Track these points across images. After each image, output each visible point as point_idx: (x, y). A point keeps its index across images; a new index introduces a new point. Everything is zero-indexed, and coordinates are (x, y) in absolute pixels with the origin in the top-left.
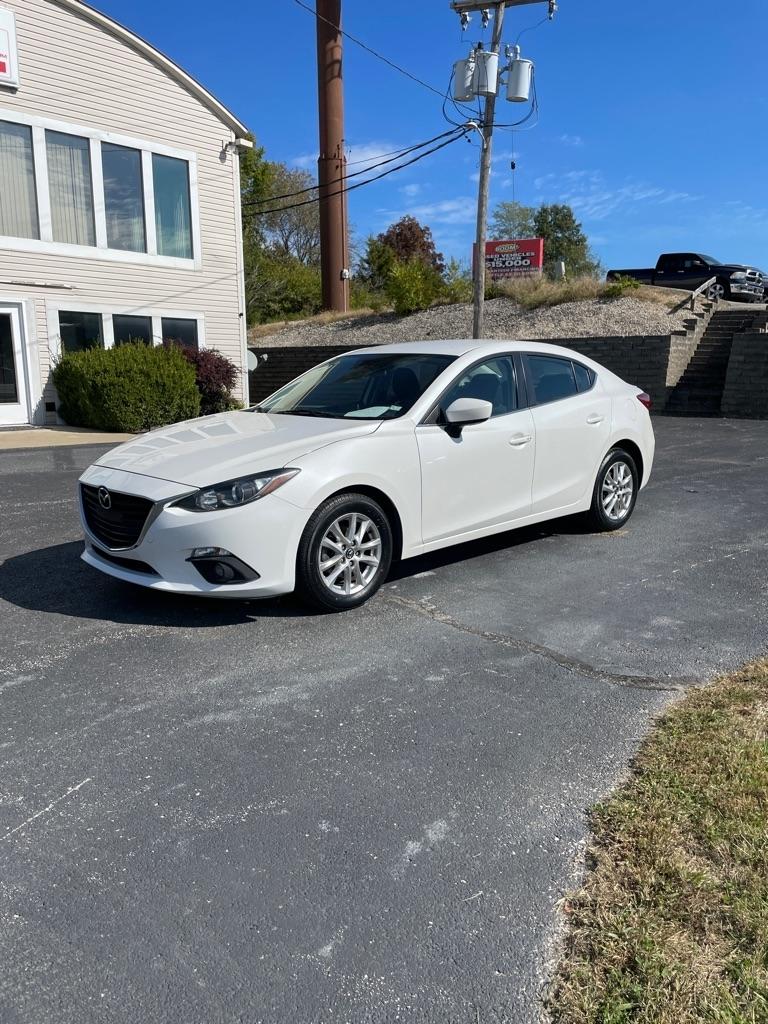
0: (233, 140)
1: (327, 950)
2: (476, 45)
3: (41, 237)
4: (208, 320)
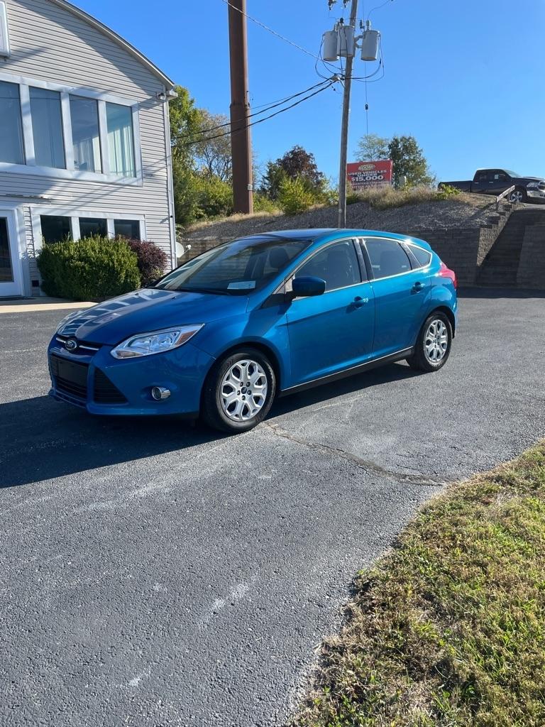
0: (164, 92)
2: (339, 20)
3: (27, 163)
4: (147, 221)
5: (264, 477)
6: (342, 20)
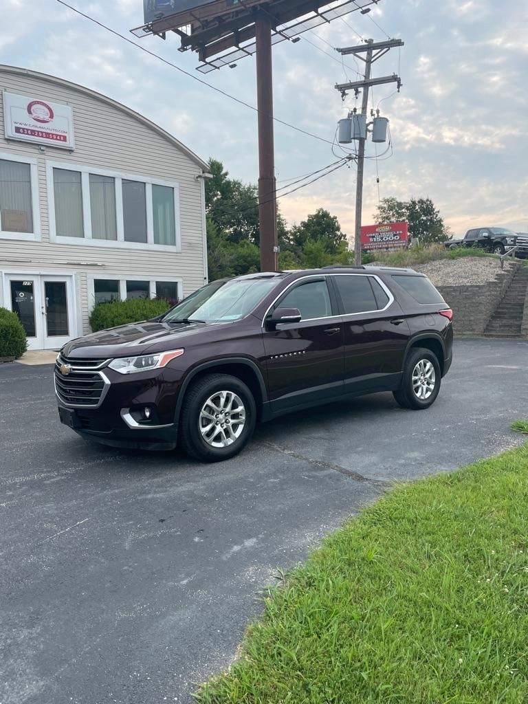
0: (201, 174)
1: (185, 582)
2: (352, 110)
3: (85, 236)
4: (185, 282)
5: (272, 480)
6: (355, 110)
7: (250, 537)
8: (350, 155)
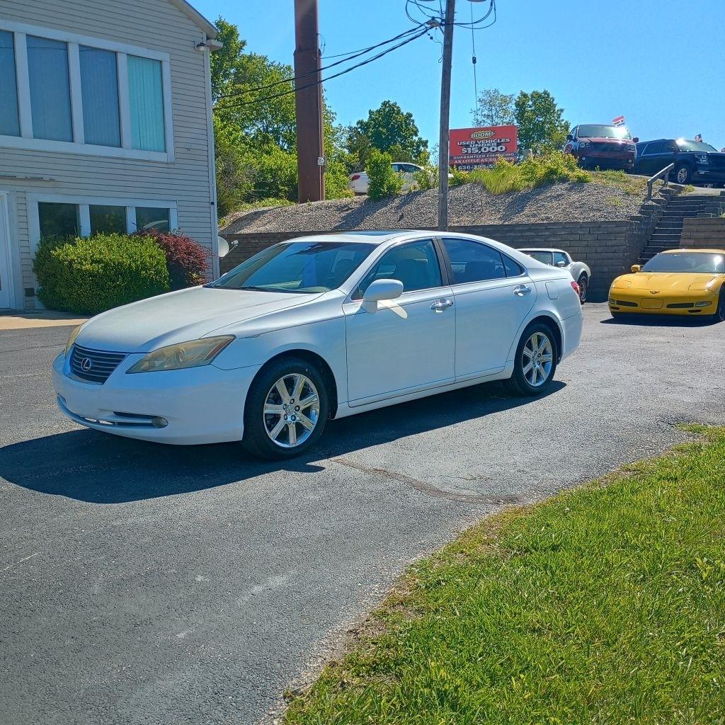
0: (205, 41)
3: (23, 134)
4: (181, 209)
7: (277, 573)
8: (433, 18)
